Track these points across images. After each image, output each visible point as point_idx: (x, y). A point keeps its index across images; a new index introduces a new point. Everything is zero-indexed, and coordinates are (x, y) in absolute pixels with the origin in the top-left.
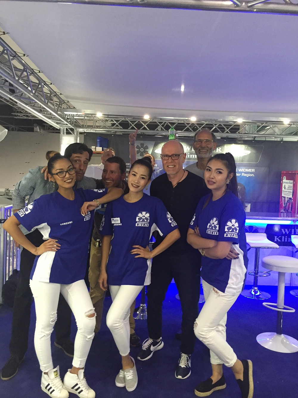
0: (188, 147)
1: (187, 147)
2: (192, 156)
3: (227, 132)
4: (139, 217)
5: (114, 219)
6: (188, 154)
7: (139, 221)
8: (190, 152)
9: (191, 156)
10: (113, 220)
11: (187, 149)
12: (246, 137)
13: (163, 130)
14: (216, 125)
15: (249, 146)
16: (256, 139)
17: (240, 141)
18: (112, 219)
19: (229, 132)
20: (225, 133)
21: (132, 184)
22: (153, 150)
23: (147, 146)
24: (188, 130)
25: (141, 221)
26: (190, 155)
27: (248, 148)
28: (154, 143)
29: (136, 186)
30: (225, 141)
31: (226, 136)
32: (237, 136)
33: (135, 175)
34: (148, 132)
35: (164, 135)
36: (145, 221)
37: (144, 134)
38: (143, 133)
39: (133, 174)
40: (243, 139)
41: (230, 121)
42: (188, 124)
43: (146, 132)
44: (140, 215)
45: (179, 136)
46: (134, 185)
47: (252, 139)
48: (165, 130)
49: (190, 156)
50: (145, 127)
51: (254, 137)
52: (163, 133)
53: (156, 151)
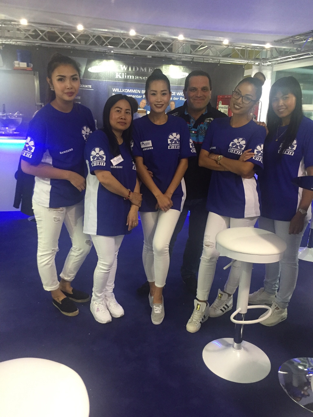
0: (124, 66)
3: (166, 51)
4: (170, 139)
5: (144, 142)
6: (124, 75)
7: (172, 144)
8: (127, 72)
9: (128, 76)
10: (143, 144)
11: (124, 69)
12: (185, 57)
13: (97, 45)
14: (154, 42)
15: (187, 68)
16: (194, 61)
17: (179, 61)
18: (141, 143)
19: (167, 50)
20: (163, 52)
21: (155, 105)
22: (86, 69)
24: (124, 47)
25: (174, 143)
27: (186, 69)
28: (86, 60)
29: (160, 106)
30: (164, 60)
31: (164, 55)
32: (176, 55)
33: (154, 94)
34: (79, 47)
35: (98, 51)
36: (177, 143)
37: (75, 49)
38: (74, 47)
39: (152, 94)
40: (182, 59)
41: (168, 39)
42: (124, 39)
43: (76, 47)
44: (170, 136)
45: (115, 53)
46: (158, 106)
47: (190, 60)
48: (99, 45)
50: (75, 41)
51: (192, 58)
52: (97, 49)
53: (90, 70)
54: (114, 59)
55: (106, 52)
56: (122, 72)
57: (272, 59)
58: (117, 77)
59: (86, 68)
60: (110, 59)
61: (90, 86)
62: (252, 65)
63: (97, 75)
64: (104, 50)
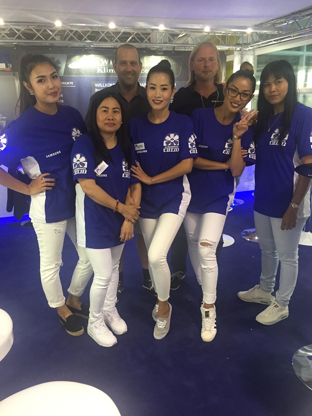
1: (104, 60)
2: (111, 70)
3: (146, 42)
4: (166, 141)
5: (137, 144)
6: (106, 69)
7: (167, 146)
8: (108, 66)
10: (137, 146)
11: (105, 63)
12: (165, 47)
13: (76, 40)
15: (169, 58)
16: (176, 50)
17: (160, 52)
18: (135, 145)
20: (144, 43)
21: (153, 100)
23: (58, 60)
24: (103, 40)
25: (170, 146)
26: (108, 69)
28: (66, 55)
30: (144, 52)
31: (145, 46)
32: (157, 46)
33: (153, 88)
34: (57, 43)
35: (77, 46)
36: (174, 146)
37: (53, 46)
38: (52, 44)
39: (151, 88)
40: (163, 49)
41: (148, 29)
42: (103, 32)
43: (54, 43)
44: (167, 138)
45: (94, 48)
47: (172, 50)
48: (77, 40)
49: (108, 71)
50: (53, 37)
51: (173, 47)
52: (76, 44)
53: (70, 66)
54: (94, 54)
55: (86, 46)
56: (104, 66)
57: (254, 43)
58: (98, 72)
59: (66, 65)
60: (90, 54)
61: (72, 83)
62: (233, 50)
63: (78, 72)
64: (83, 45)
